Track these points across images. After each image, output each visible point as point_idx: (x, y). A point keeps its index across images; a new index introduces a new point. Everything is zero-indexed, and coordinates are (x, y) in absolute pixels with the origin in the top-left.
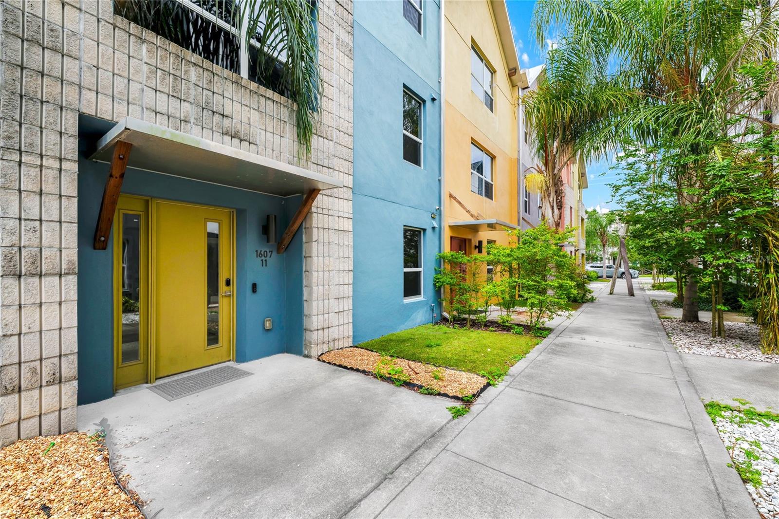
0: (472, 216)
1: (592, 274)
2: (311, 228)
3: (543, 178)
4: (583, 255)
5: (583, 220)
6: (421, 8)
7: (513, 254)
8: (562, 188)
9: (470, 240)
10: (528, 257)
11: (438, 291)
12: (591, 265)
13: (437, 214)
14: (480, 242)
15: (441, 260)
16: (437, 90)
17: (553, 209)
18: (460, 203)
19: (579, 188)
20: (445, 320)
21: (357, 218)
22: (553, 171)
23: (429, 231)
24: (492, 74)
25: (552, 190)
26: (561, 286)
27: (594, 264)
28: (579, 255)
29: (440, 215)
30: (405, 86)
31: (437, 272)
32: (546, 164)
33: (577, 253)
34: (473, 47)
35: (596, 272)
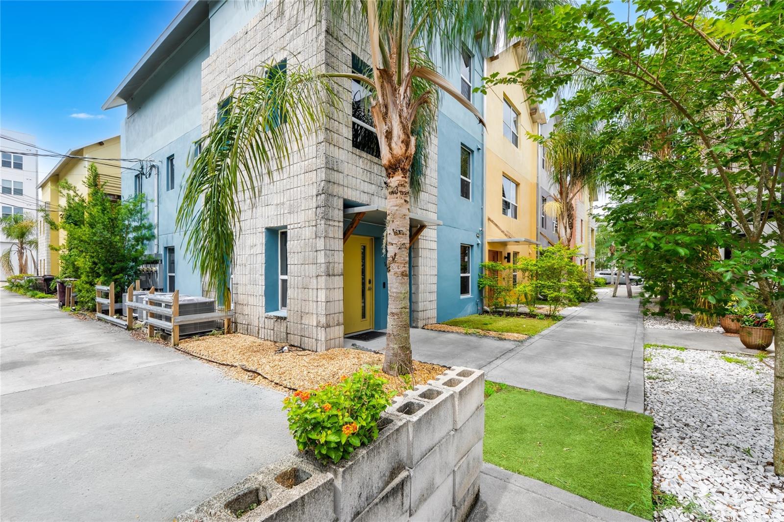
0: (506, 235)
1: (601, 280)
2: (418, 249)
3: (558, 205)
4: (592, 263)
5: (592, 230)
6: (470, 82)
7: (538, 264)
8: (574, 212)
9: (501, 252)
10: (549, 267)
11: (481, 291)
12: (601, 272)
13: (481, 234)
14: (509, 254)
15: (482, 268)
16: (481, 142)
17: (566, 229)
18: (496, 225)
19: (590, 201)
20: (487, 312)
21: (439, 241)
22: (566, 199)
23: (475, 247)
24: (517, 115)
25: (566, 214)
26: (570, 286)
27: (604, 271)
28: (589, 262)
29: (482, 234)
30: (462, 144)
31: (481, 277)
32: (561, 193)
33: (587, 261)
34: (504, 99)
35: (604, 279)
